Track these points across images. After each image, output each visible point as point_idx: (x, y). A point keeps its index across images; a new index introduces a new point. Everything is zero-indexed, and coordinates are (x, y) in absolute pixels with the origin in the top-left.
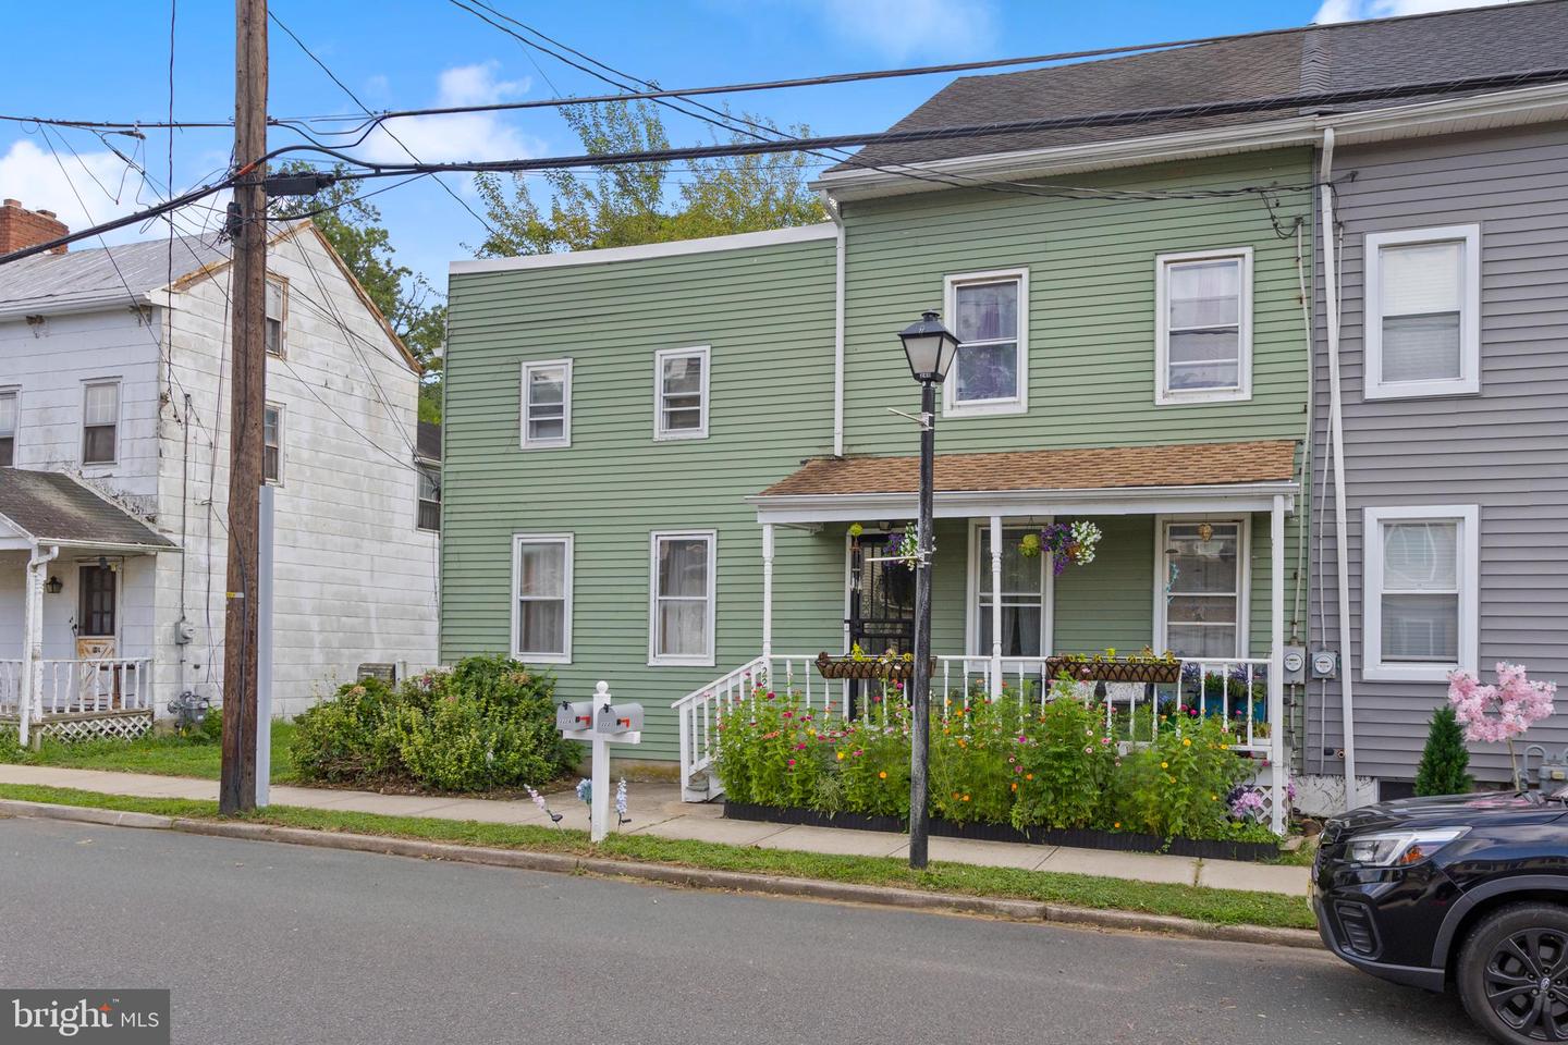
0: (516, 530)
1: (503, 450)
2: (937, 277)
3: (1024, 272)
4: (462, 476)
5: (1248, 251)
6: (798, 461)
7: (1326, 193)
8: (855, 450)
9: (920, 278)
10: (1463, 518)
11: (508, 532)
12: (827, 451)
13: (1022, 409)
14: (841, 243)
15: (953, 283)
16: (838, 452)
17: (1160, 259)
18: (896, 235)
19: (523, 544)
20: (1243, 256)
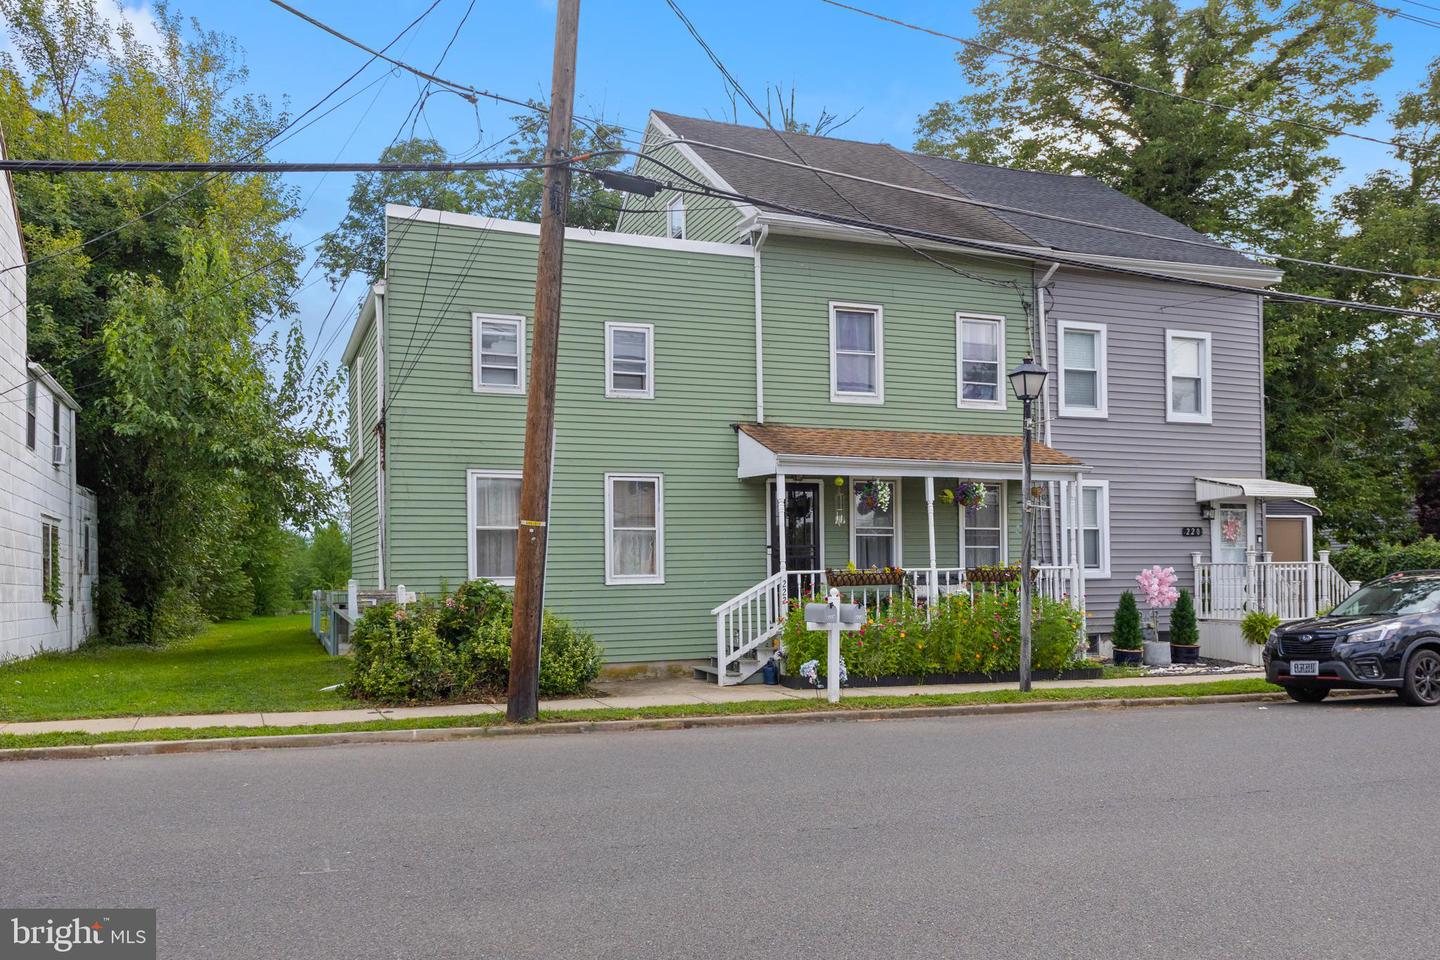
0: (472, 466)
1: (455, 391)
2: (824, 301)
3: (880, 308)
4: (409, 412)
5: (1002, 318)
6: (727, 425)
7: (1041, 292)
8: (770, 420)
9: (813, 300)
10: (1101, 487)
11: (463, 467)
12: (751, 419)
13: (881, 401)
14: (758, 263)
15: (835, 307)
16: (761, 420)
17: (958, 314)
18: (795, 265)
19: (478, 479)
20: (999, 321)
